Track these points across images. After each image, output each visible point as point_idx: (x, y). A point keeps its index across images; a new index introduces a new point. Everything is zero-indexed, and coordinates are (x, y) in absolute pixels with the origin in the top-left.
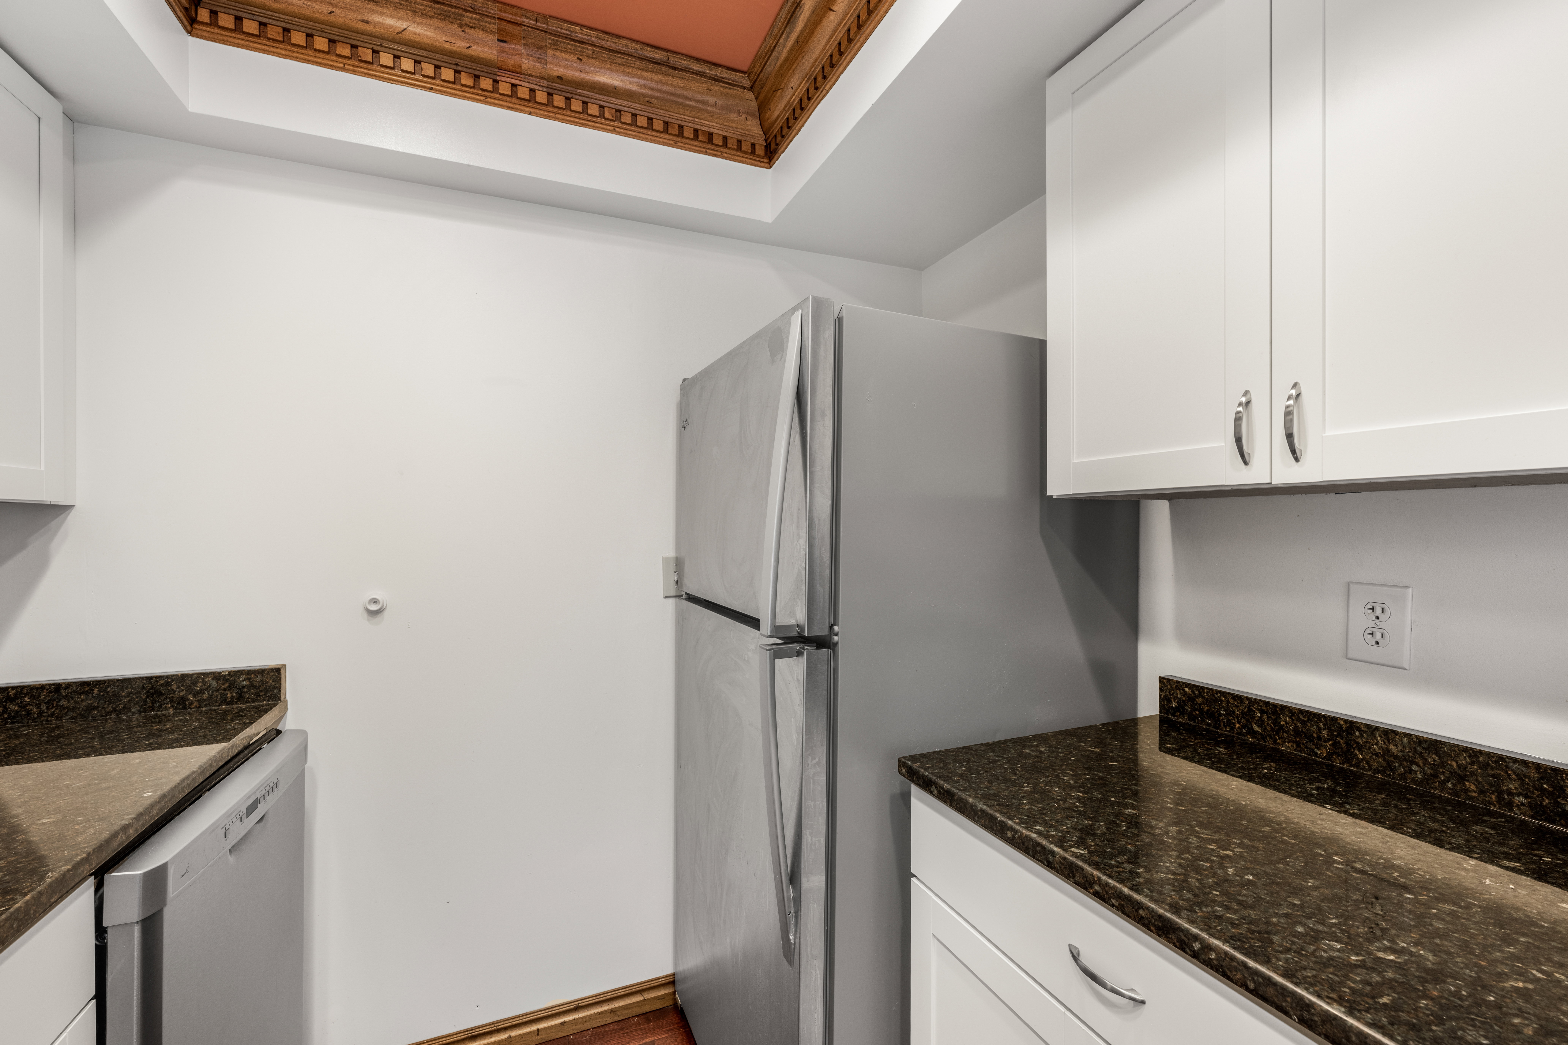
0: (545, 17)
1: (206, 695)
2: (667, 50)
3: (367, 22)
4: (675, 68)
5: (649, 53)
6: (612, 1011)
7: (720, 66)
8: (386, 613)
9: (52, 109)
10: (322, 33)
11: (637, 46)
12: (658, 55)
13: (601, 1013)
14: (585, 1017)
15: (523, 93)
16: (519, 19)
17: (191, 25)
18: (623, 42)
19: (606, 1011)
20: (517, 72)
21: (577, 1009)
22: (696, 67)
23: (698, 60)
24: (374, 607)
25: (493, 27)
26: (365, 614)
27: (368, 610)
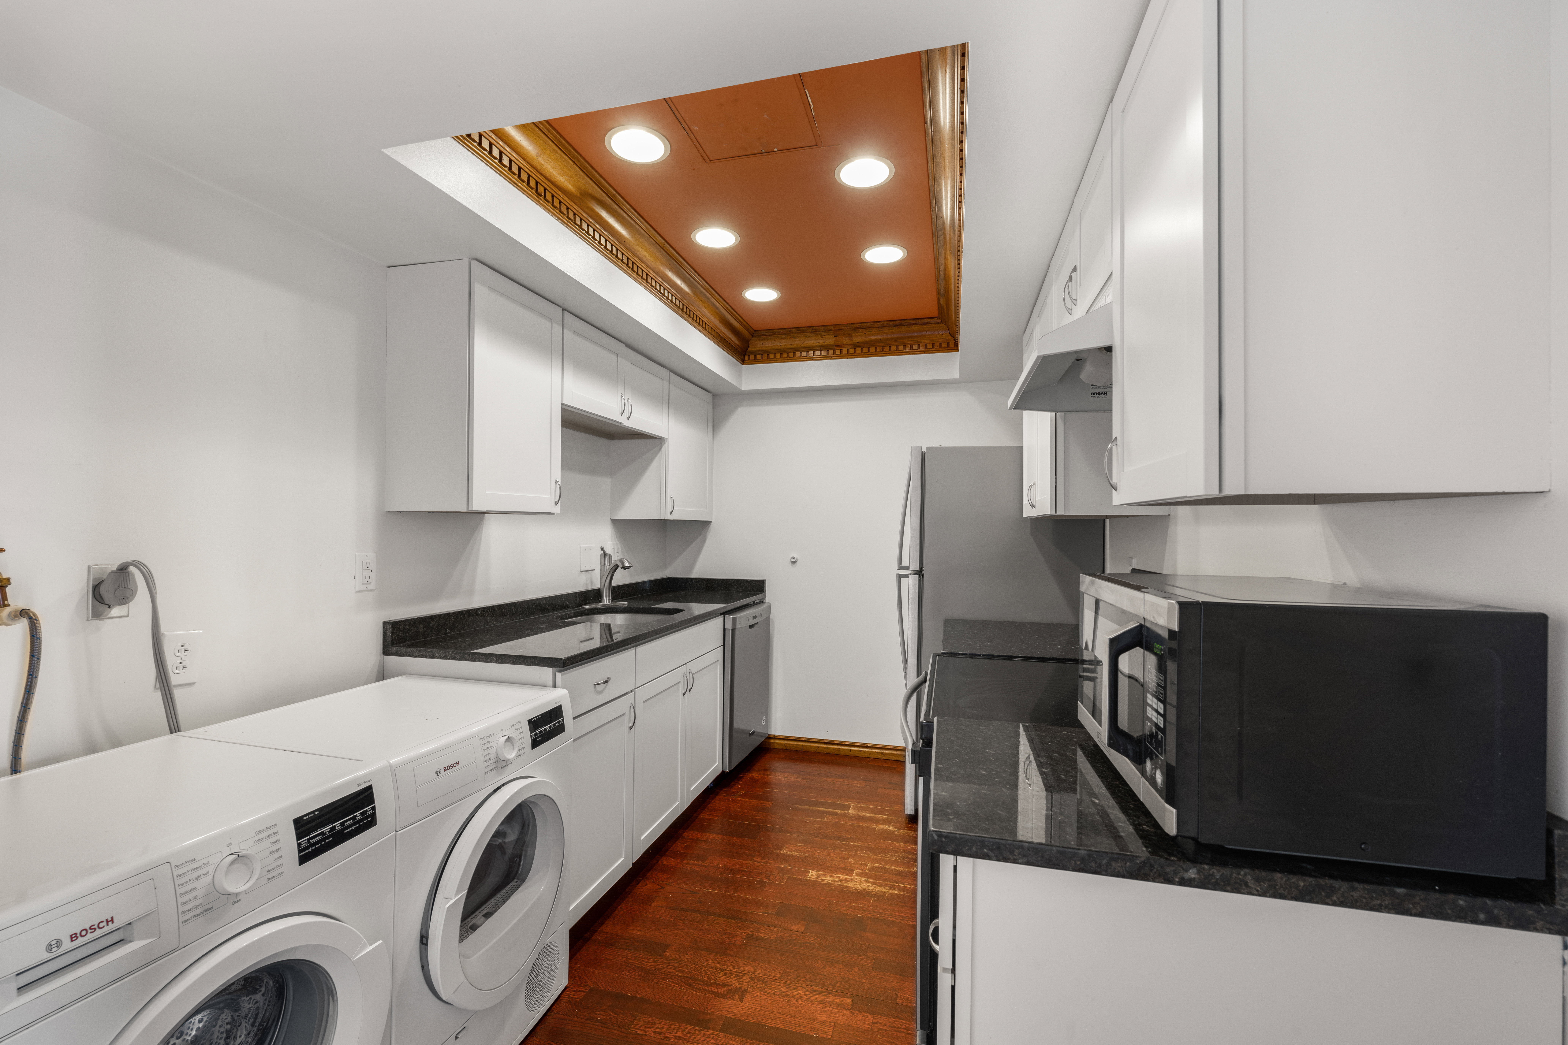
0: (850, 324)
1: (744, 588)
2: (900, 320)
3: (791, 345)
4: (905, 325)
5: (892, 323)
6: (882, 753)
7: (925, 318)
8: (797, 563)
9: (708, 396)
10: (778, 352)
11: (887, 323)
12: (897, 323)
13: (877, 752)
14: (870, 751)
15: (845, 351)
16: (841, 328)
17: (743, 362)
18: (882, 323)
19: (880, 752)
20: (842, 345)
21: (867, 747)
22: (914, 322)
23: (914, 319)
24: (793, 560)
25: (832, 333)
26: (791, 563)
27: (791, 561)
